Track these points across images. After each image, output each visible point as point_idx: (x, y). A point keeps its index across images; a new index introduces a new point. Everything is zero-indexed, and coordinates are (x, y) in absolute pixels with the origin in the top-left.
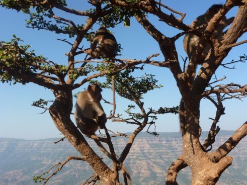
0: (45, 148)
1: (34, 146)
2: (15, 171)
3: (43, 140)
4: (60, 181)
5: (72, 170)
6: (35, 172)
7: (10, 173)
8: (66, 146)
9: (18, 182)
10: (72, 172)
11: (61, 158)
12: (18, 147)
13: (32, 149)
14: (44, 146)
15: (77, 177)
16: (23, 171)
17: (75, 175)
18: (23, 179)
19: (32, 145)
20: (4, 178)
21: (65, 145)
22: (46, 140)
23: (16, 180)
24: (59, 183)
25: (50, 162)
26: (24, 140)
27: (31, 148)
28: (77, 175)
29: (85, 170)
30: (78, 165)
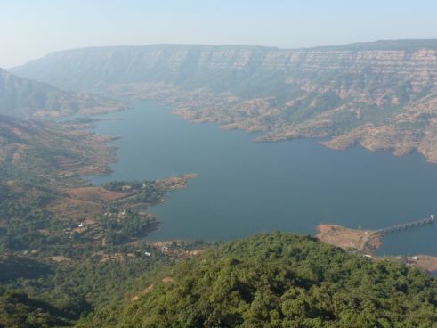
0: (310, 63)
1: (292, 60)
2: (258, 100)
3: (307, 50)
4: (328, 121)
5: (351, 104)
6: (288, 104)
7: (251, 102)
8: (346, 61)
9: (260, 117)
10: (350, 107)
11: (333, 81)
12: (266, 60)
13: (289, 65)
14: (308, 60)
15: (358, 117)
16: (269, 101)
17: (354, 113)
18: (269, 113)
19: (289, 58)
20: (241, 110)
21: (344, 59)
22: (312, 49)
23: (258, 114)
24: (326, 123)
25: (314, 87)
26: (277, 50)
27: (287, 63)
28: (358, 113)
29: (375, 104)
30: (363, 95)
